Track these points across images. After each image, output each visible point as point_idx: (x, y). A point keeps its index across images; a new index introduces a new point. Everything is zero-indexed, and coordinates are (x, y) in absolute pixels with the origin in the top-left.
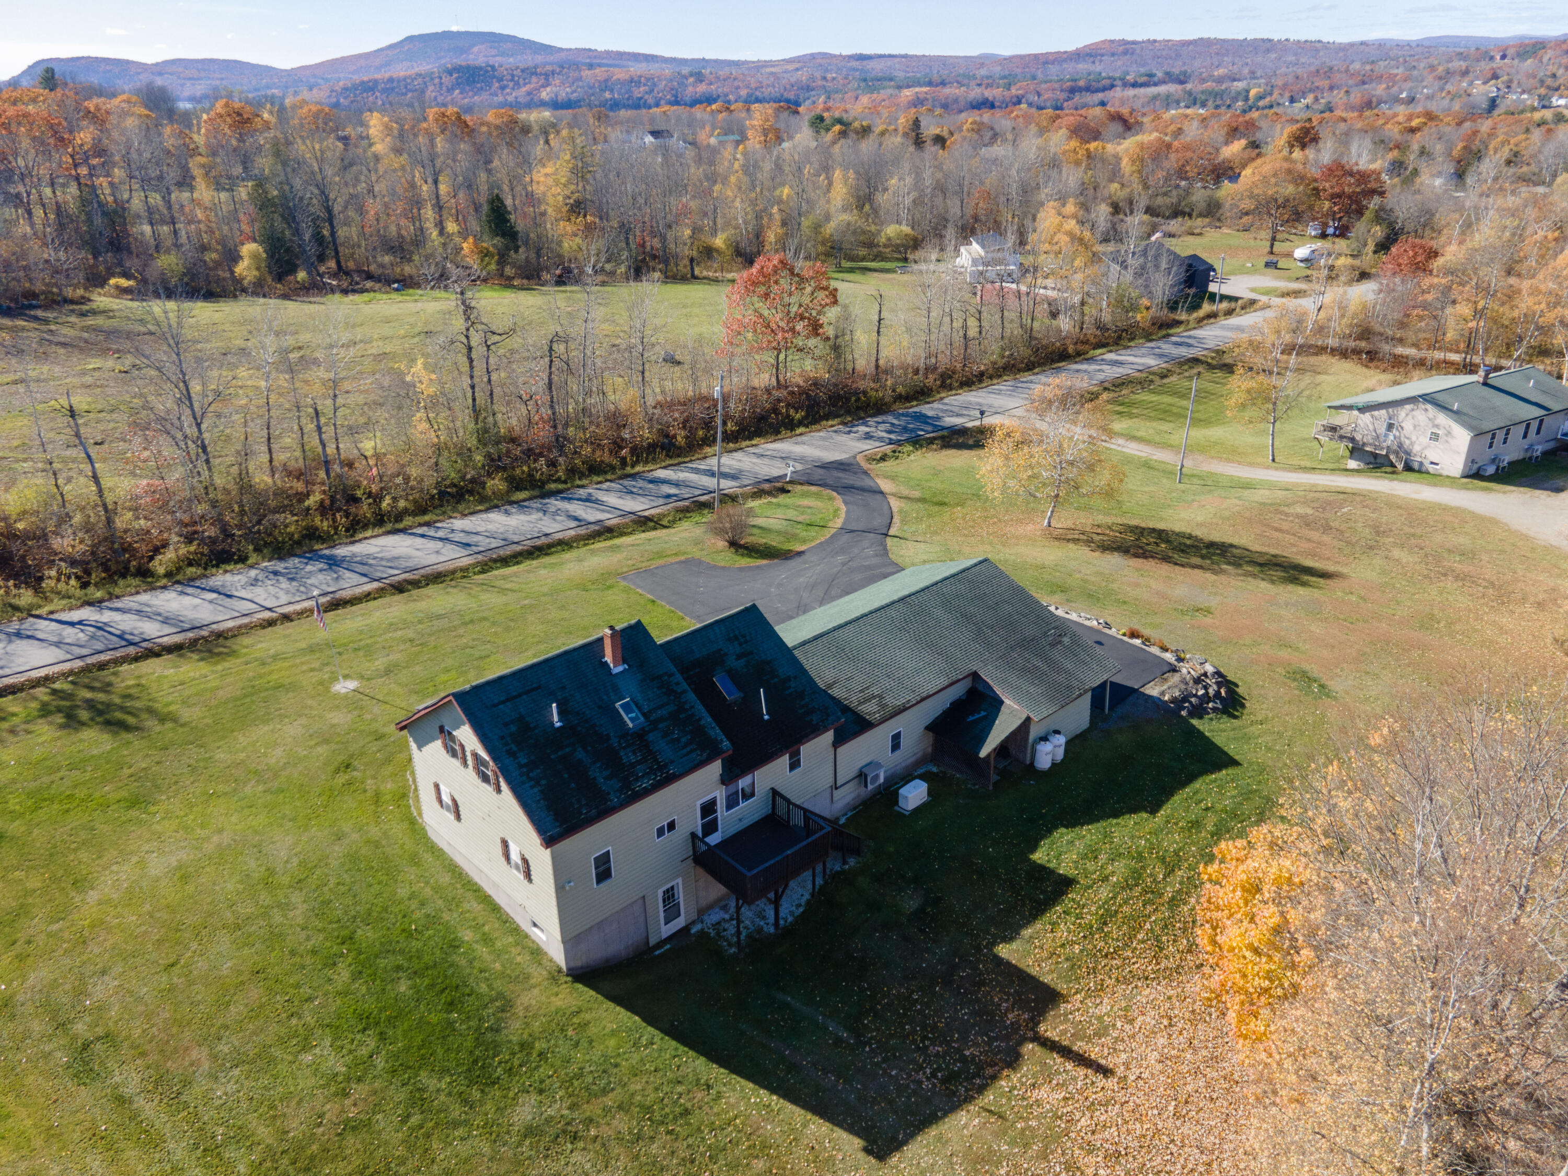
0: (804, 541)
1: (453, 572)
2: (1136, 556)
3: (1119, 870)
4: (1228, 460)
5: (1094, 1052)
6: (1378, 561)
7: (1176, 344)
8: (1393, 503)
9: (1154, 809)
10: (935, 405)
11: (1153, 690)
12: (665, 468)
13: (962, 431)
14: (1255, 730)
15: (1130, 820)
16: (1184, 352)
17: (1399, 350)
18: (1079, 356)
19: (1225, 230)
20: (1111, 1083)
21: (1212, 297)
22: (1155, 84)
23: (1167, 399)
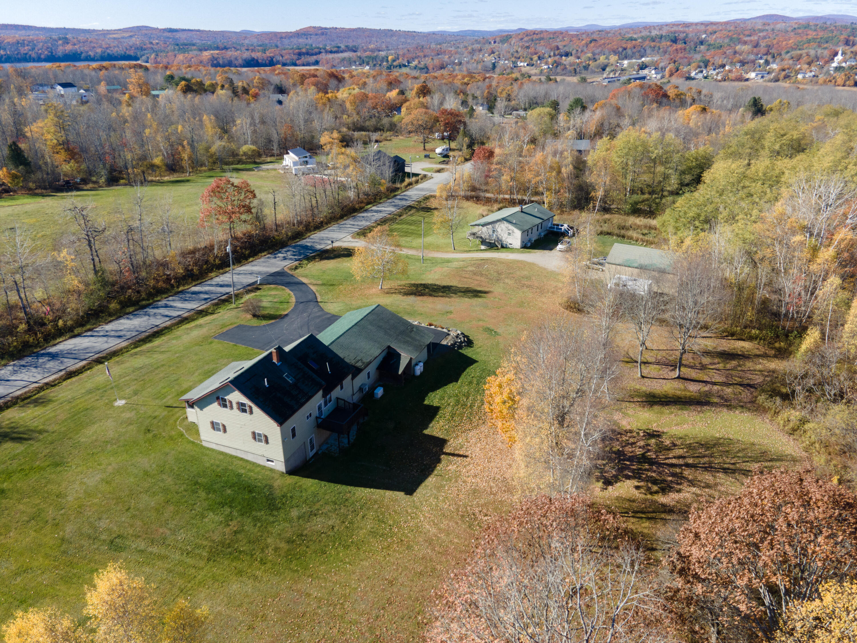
0: (284, 310)
1: (121, 350)
2: (420, 295)
3: (452, 401)
4: (438, 251)
5: (461, 453)
6: (501, 285)
7: (400, 199)
8: (501, 262)
9: (457, 381)
10: (307, 240)
11: (444, 342)
12: (195, 286)
13: (327, 251)
14: (479, 350)
15: (451, 385)
16: (404, 203)
17: (488, 195)
18: (361, 210)
19: (401, 137)
20: (468, 459)
21: (409, 175)
22: (342, 52)
23: (405, 226)
